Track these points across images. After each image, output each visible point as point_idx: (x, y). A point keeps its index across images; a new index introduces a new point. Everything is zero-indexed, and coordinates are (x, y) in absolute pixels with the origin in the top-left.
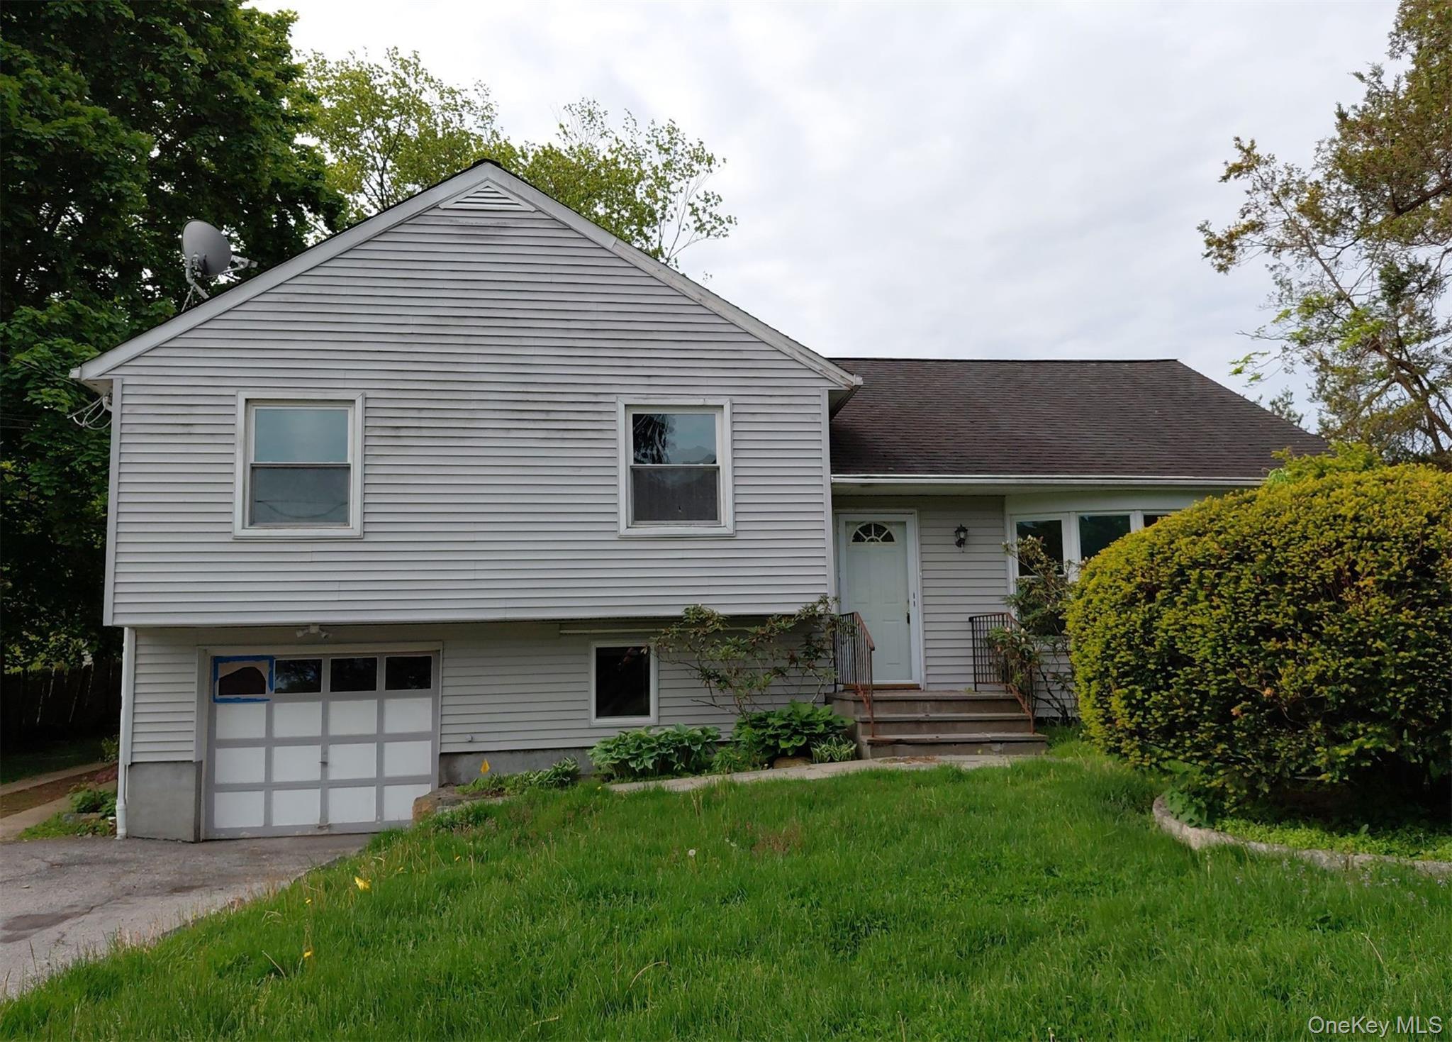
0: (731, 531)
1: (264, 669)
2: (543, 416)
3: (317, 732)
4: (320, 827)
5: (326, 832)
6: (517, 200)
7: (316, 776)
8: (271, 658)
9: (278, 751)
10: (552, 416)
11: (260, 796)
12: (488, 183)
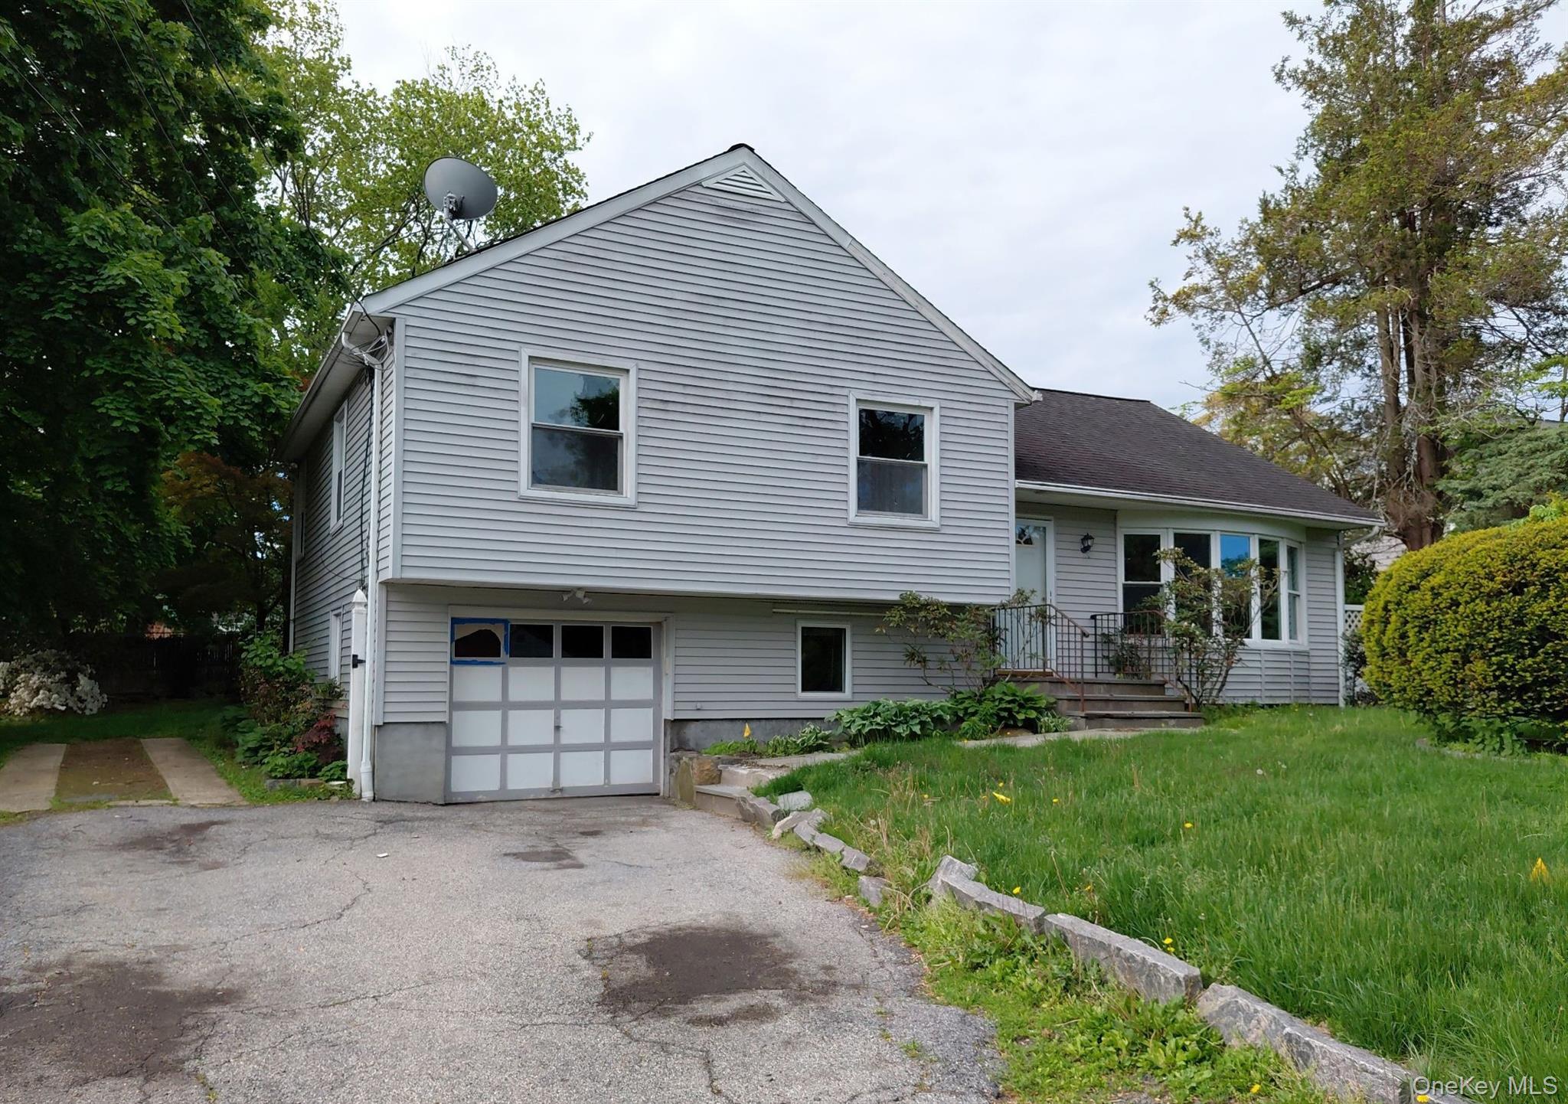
0: (937, 526)
1: (500, 633)
2: (787, 403)
3: (551, 697)
4: (554, 791)
5: (557, 795)
6: (769, 189)
7: (549, 740)
8: (505, 622)
9: (512, 714)
10: (796, 404)
11: (495, 760)
12: (744, 168)
